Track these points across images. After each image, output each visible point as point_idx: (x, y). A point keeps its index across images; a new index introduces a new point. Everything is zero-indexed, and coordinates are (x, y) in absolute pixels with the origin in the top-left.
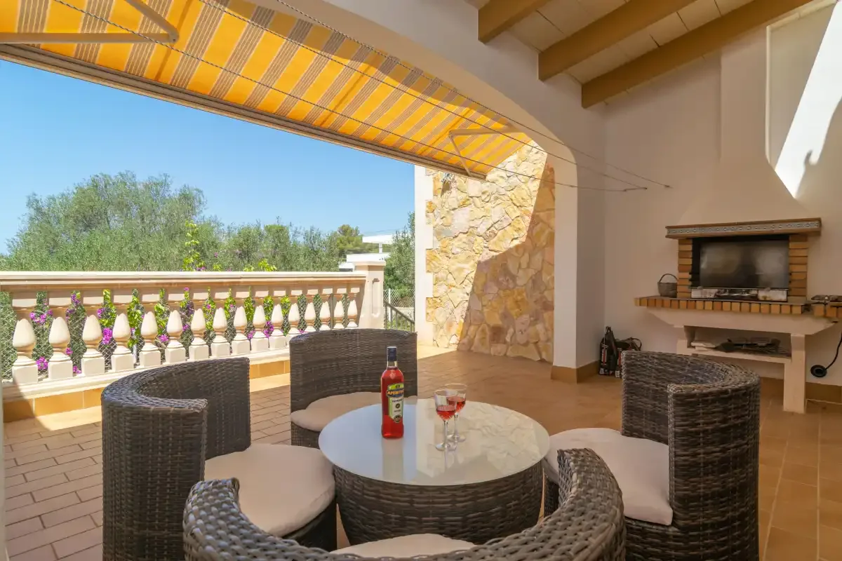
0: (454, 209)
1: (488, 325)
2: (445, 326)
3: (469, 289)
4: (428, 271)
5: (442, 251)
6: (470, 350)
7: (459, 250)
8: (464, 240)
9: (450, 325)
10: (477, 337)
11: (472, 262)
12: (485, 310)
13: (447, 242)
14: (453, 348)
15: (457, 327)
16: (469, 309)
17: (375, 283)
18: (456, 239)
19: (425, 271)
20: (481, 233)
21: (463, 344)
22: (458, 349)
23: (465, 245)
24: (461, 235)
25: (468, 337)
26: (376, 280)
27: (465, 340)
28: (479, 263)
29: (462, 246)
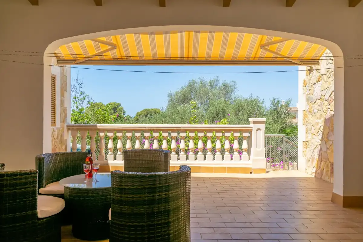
0: (315, 84)
1: (330, 162)
2: (311, 160)
3: (320, 137)
4: (304, 125)
5: (309, 112)
6: (321, 178)
7: (317, 111)
8: (319, 104)
9: (313, 161)
10: (325, 170)
11: (323, 119)
12: (328, 151)
13: (312, 105)
14: (313, 176)
15: (315, 162)
16: (321, 150)
17: (258, 131)
18: (315, 103)
19: (302, 124)
20: (327, 99)
21: (318, 173)
22: (315, 176)
23: (319, 108)
24: (318, 101)
25: (320, 169)
26: (259, 129)
27: (319, 171)
28: (325, 119)
29: (318, 108)
